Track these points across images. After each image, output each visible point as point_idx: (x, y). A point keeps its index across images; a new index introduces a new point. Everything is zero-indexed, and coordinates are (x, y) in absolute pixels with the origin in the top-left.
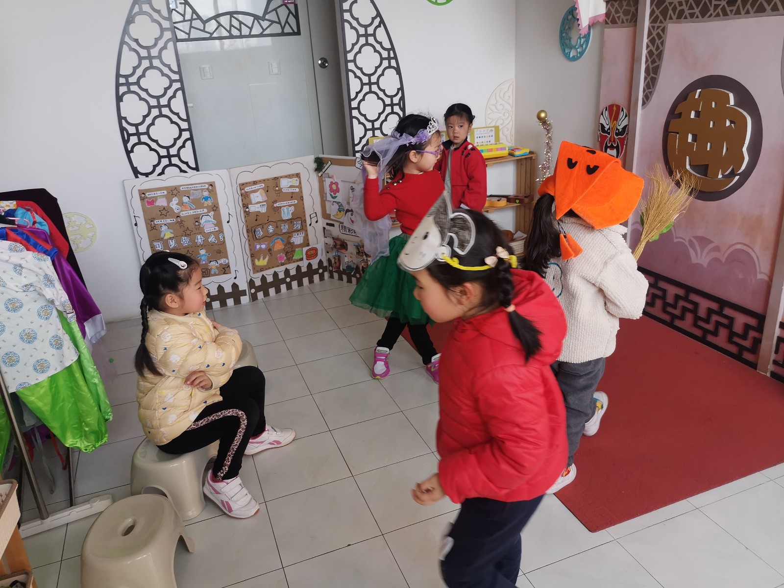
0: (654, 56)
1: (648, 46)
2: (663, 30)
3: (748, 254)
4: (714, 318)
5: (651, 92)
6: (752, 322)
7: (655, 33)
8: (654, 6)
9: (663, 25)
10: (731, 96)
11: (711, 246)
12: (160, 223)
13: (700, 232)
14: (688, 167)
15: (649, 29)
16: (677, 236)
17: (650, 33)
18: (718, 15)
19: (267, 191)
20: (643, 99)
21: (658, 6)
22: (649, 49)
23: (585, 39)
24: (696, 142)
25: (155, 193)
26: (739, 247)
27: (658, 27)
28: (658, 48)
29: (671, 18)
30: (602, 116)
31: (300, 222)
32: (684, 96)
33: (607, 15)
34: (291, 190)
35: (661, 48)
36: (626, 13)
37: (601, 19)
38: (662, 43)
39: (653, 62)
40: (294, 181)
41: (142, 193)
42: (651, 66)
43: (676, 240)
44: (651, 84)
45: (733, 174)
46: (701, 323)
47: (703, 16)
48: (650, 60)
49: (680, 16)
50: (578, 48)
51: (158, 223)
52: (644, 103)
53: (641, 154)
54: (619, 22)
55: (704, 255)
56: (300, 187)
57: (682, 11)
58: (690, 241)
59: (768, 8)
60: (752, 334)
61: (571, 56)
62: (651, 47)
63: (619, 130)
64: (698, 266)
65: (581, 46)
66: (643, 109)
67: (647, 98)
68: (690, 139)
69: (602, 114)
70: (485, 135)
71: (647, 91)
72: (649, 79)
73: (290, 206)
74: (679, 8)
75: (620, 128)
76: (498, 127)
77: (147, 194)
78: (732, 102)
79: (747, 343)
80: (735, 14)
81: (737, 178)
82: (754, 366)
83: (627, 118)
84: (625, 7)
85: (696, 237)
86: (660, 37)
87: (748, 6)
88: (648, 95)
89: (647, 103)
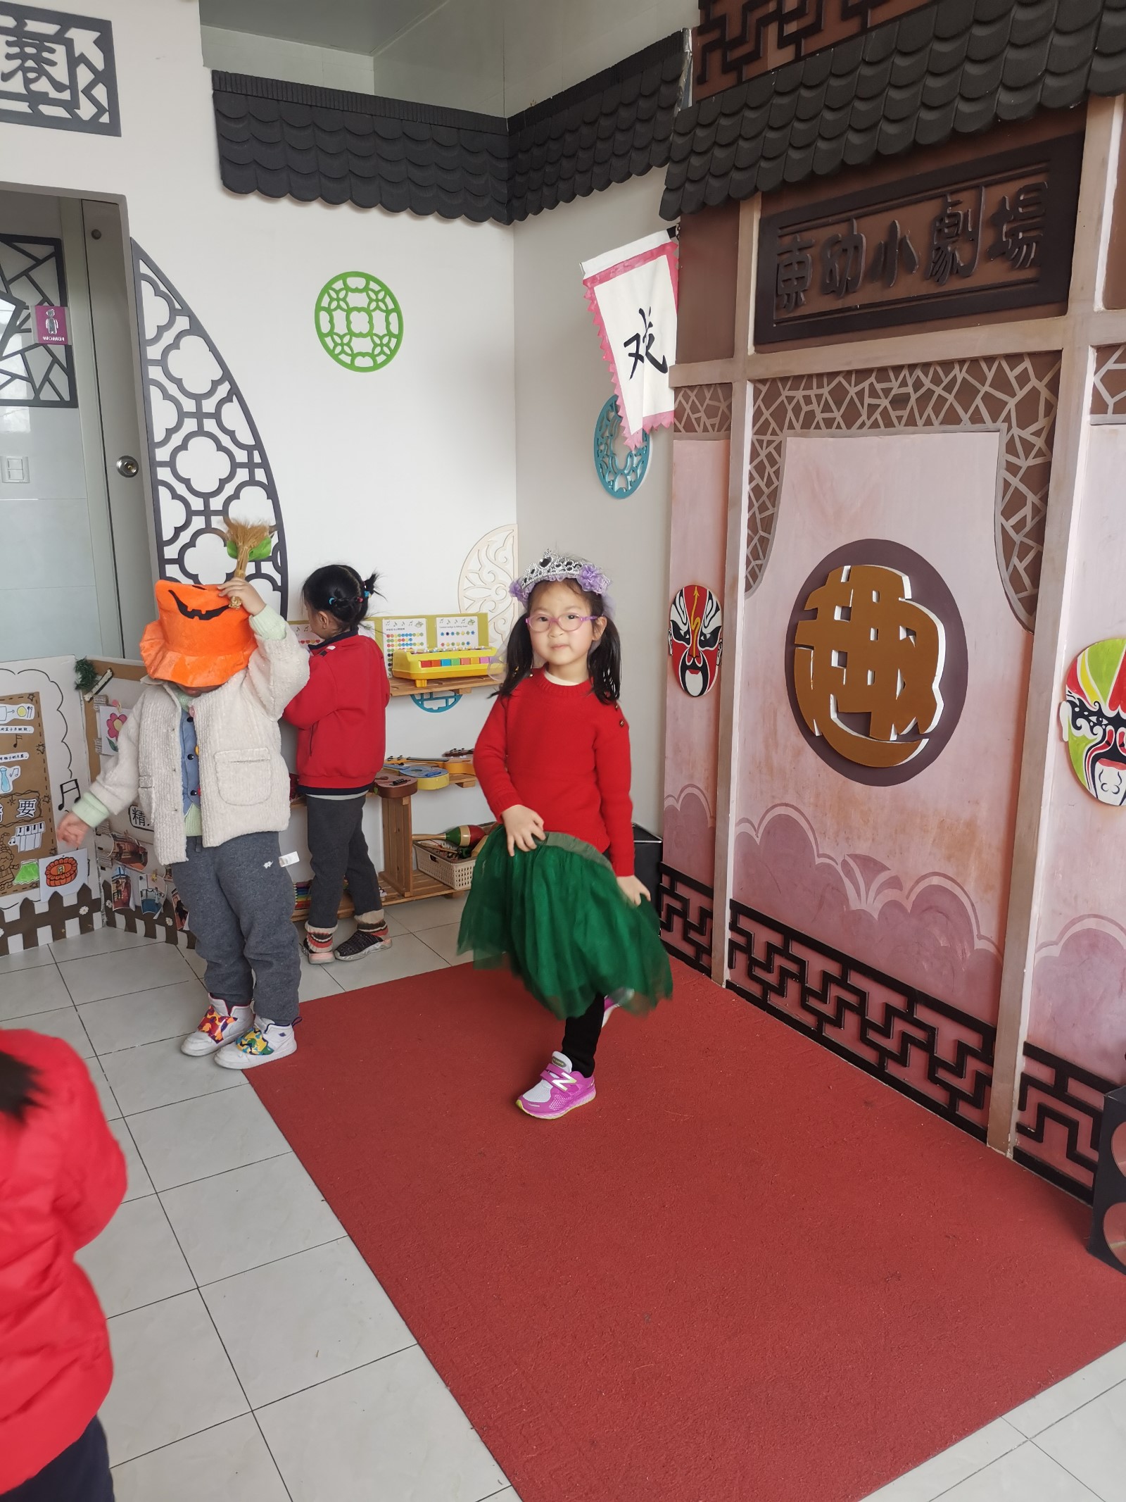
0: (764, 498)
1: (751, 479)
2: (779, 448)
3: (954, 897)
4: (899, 1026)
5: (761, 565)
6: (972, 1039)
7: (762, 454)
8: (759, 402)
9: (777, 439)
10: (906, 580)
11: (883, 877)
13: (863, 848)
14: (834, 716)
15: (753, 444)
16: (820, 853)
17: (754, 454)
18: (875, 425)
20: (746, 577)
21: (768, 401)
22: (754, 484)
23: (639, 458)
24: (845, 667)
26: (936, 881)
27: (769, 443)
28: (770, 482)
29: (791, 427)
30: (673, 606)
31: (33, 801)
32: (820, 577)
33: (678, 413)
34: (13, 730)
35: (776, 483)
36: (711, 412)
37: (667, 421)
38: (777, 473)
39: (763, 508)
40: (24, 711)
42: (758, 517)
43: (818, 861)
44: (760, 549)
45: (916, 734)
46: (872, 1036)
47: (849, 427)
48: (756, 505)
49: (808, 422)
50: (628, 474)
52: (748, 587)
53: (748, 684)
54: (700, 429)
55: (872, 894)
56: (38, 722)
57: (810, 415)
58: (845, 863)
59: (965, 417)
60: (972, 1065)
61: (616, 488)
62: (758, 480)
63: (705, 636)
64: (860, 916)
65: (634, 470)
66: (747, 597)
67: (754, 576)
68: (835, 662)
69: (674, 603)
70: (459, 630)
71: (753, 563)
72: (756, 540)
73: (10, 765)
74: (805, 408)
75: (707, 631)
76: (485, 615)
78: (908, 593)
79: (964, 1084)
80: (906, 425)
81: (925, 742)
82: (980, 1133)
83: (719, 612)
84: (707, 401)
85: (855, 857)
86: (773, 462)
87: (929, 410)
88: (755, 572)
89: (754, 587)
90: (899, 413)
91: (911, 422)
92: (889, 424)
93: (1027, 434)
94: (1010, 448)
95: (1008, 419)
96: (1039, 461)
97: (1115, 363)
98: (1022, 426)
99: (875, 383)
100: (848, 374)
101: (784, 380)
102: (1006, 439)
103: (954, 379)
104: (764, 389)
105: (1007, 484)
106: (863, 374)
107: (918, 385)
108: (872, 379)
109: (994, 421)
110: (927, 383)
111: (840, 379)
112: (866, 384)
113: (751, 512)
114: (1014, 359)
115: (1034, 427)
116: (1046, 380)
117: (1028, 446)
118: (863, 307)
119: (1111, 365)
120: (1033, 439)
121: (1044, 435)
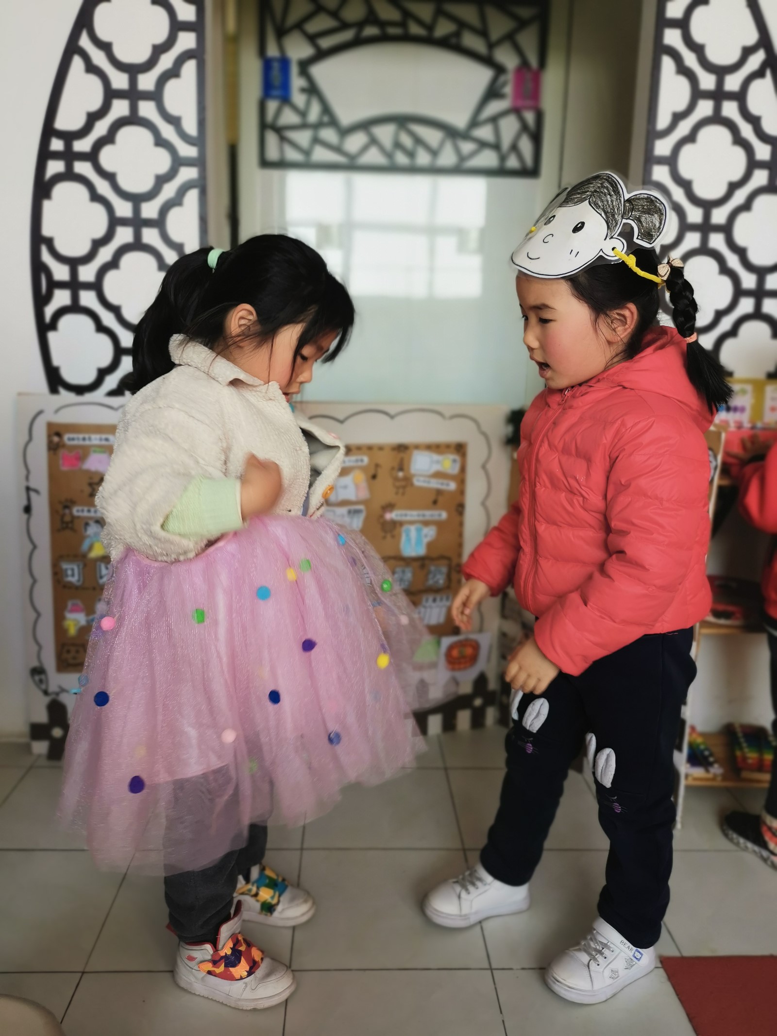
12: (86, 514)
19: (374, 477)
25: (87, 436)
31: (444, 570)
34: (435, 484)
40: (448, 463)
41: (56, 432)
51: (80, 514)
56: (461, 478)
73: (426, 523)
77: (66, 437)
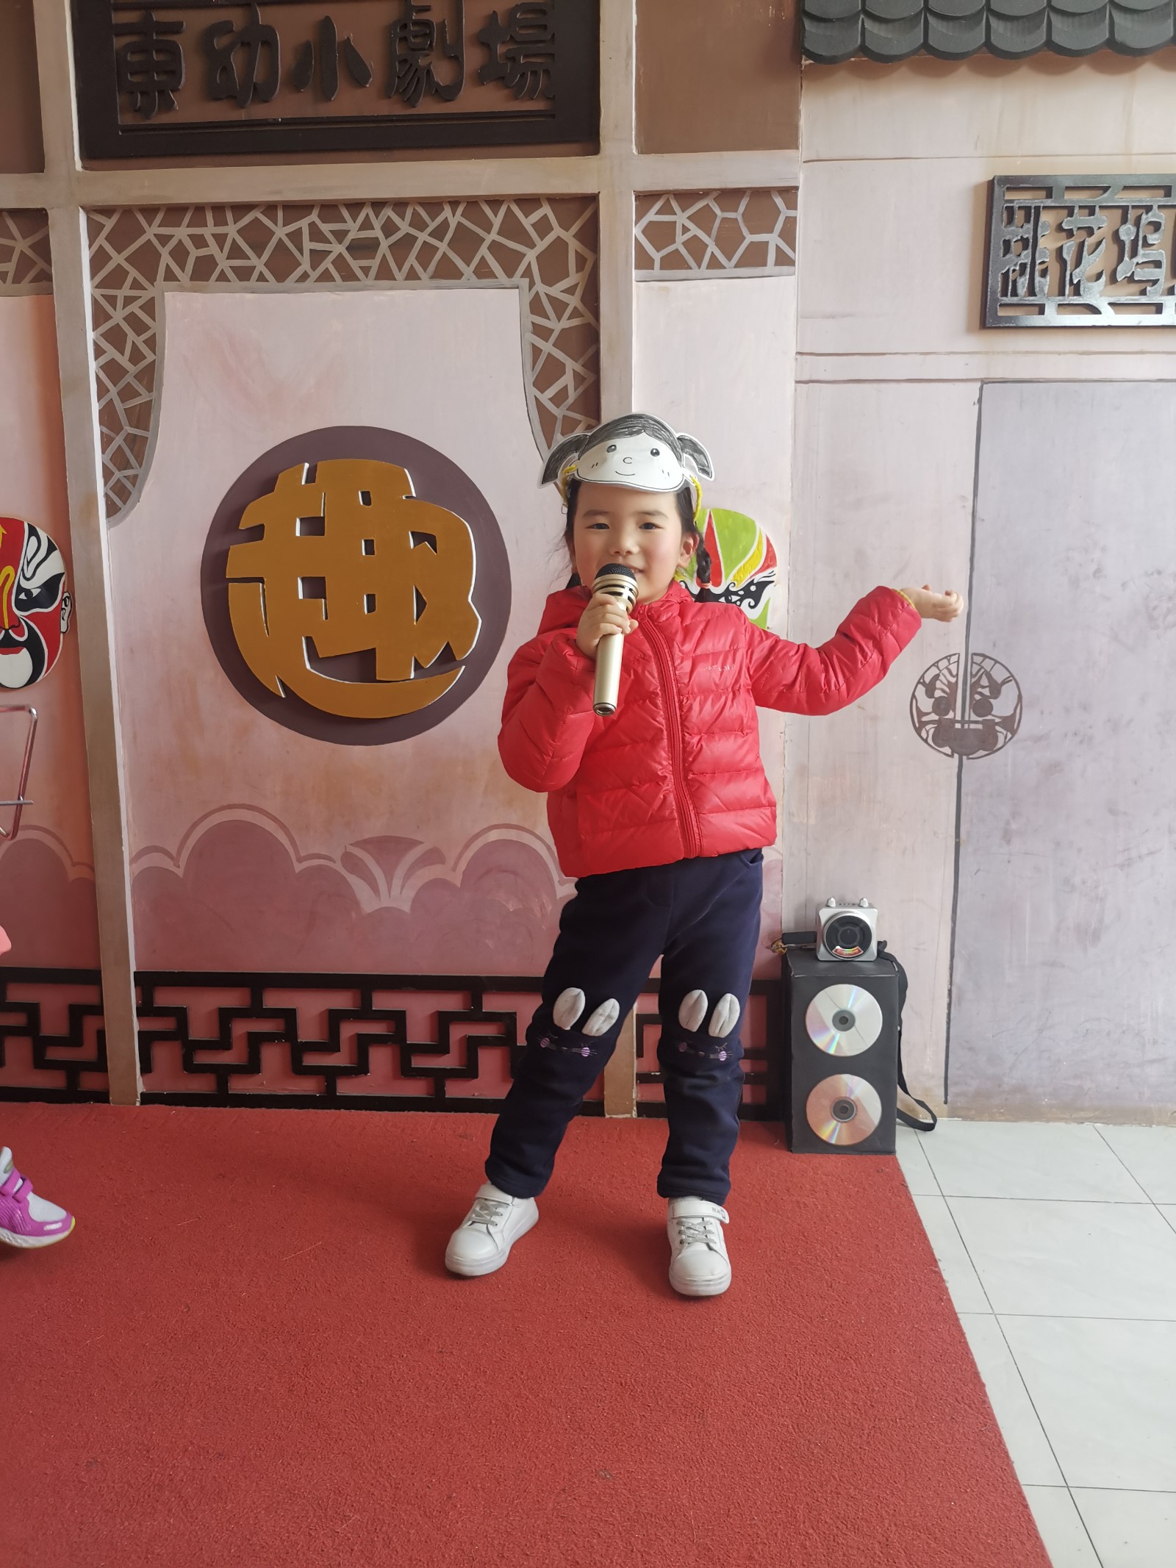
0: (129, 379)
1: (99, 352)
2: (150, 307)
3: (523, 846)
4: (459, 1032)
5: (136, 477)
7: (118, 316)
8: (101, 240)
9: (145, 296)
10: (405, 474)
11: (414, 853)
13: (375, 828)
14: (312, 664)
15: (95, 303)
16: (303, 854)
17: (100, 316)
18: (326, 277)
20: (106, 495)
21: (120, 240)
22: (103, 360)
24: (322, 597)
26: (494, 836)
27: (128, 301)
28: (136, 356)
29: (170, 276)
35: (150, 357)
38: (152, 343)
39: (128, 394)
42: (120, 407)
43: (298, 867)
44: (131, 453)
45: (448, 662)
46: (419, 1062)
47: (280, 278)
48: (115, 390)
49: (204, 271)
52: (112, 510)
55: (397, 882)
57: (207, 262)
58: (348, 859)
59: (468, 271)
62: (111, 352)
64: (381, 917)
66: (110, 526)
67: (121, 497)
71: (118, 475)
72: (119, 441)
74: (194, 253)
75: (34, 586)
80: (378, 277)
81: (460, 671)
82: (596, 1108)
85: (363, 844)
86: (139, 327)
87: (412, 260)
88: (124, 487)
89: (124, 508)
90: (365, 263)
91: (385, 274)
92: (348, 276)
93: (556, 290)
94: (536, 306)
95: (528, 273)
96: (576, 322)
97: (656, 214)
98: (549, 280)
99: (318, 222)
100: (270, 208)
101: (150, 211)
102: (528, 297)
103: (445, 224)
104: (109, 223)
105: (536, 351)
106: (295, 209)
107: (389, 228)
108: (314, 217)
109: (510, 273)
110: (404, 227)
111: (256, 214)
112: (304, 224)
113: (104, 401)
114: (529, 202)
115: (565, 284)
116: (575, 229)
117: (559, 307)
118: (286, 122)
119: (652, 216)
120: (565, 297)
121: (579, 292)
